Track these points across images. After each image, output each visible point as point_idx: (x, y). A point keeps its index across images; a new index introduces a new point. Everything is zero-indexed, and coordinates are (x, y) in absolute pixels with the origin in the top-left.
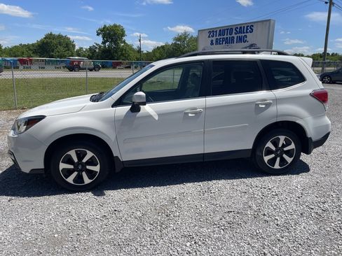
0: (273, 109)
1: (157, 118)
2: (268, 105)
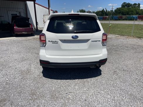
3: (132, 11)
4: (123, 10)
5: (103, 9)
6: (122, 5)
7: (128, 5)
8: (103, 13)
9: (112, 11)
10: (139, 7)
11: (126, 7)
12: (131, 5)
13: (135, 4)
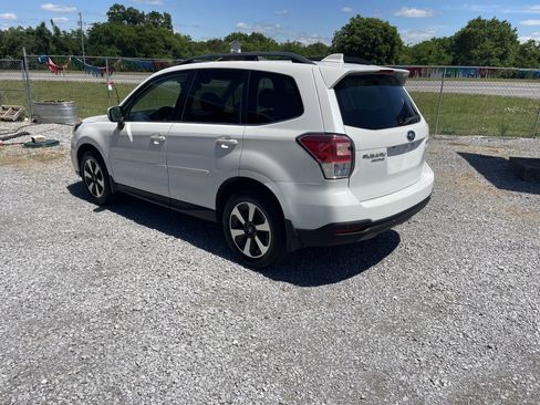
0: (236, 154)
1: (131, 140)
2: (232, 147)
3: (153, 40)
4: (121, 35)
5: (43, 25)
6: (108, 14)
7: (133, 17)
8: (46, 41)
9: (80, 32)
10: (169, 28)
11: (126, 22)
12: (142, 16)
13: (154, 15)
